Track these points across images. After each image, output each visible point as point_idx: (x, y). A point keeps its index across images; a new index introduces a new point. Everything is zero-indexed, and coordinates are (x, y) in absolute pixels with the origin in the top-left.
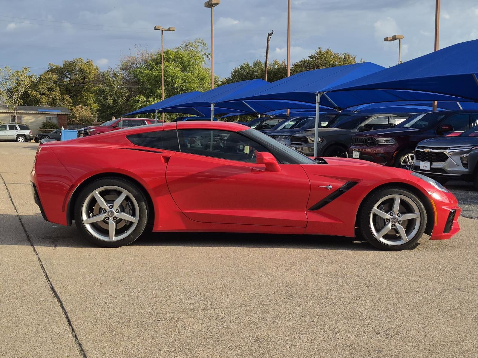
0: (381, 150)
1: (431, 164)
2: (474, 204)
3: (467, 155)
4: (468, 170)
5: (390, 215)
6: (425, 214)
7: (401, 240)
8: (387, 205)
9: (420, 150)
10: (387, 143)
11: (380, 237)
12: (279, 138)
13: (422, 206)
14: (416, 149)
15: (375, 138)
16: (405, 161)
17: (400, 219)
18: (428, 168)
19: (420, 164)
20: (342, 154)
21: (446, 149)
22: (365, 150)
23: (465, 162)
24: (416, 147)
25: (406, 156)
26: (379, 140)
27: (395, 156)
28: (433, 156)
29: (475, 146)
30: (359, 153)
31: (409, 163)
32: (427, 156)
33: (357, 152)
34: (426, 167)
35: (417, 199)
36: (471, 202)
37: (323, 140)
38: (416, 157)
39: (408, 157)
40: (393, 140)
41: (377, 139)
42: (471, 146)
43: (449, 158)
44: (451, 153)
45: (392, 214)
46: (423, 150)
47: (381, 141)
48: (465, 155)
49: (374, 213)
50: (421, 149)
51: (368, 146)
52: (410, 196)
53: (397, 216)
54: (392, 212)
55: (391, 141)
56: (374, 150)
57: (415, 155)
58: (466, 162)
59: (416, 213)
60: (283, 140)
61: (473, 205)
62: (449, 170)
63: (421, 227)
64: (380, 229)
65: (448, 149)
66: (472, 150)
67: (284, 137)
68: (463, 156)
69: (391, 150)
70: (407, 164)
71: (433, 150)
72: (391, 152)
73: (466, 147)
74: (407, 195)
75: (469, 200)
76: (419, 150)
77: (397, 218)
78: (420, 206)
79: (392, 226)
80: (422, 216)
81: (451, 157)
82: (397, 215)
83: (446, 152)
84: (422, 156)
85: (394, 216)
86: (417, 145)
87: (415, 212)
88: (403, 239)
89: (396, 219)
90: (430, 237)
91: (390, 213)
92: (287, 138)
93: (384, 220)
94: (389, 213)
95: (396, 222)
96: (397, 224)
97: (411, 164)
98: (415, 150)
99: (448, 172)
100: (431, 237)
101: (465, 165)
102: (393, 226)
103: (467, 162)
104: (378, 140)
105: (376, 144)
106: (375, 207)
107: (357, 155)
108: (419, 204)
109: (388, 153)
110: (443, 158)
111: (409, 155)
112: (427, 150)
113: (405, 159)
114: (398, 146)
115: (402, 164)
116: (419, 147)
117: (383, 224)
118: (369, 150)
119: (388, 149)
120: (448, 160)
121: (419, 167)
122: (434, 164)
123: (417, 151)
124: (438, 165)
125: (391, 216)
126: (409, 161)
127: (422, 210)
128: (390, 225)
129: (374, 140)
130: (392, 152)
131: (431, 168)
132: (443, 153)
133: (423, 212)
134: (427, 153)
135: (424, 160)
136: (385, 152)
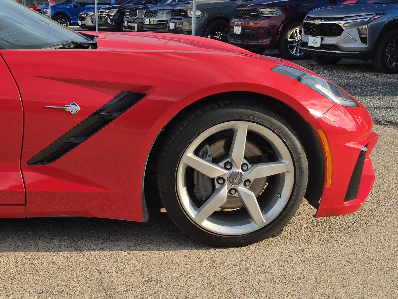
0: (265, 23)
1: (322, 39)
2: (378, 95)
3: (367, 26)
4: (366, 46)
5: (225, 168)
6: (305, 163)
7: (249, 222)
8: (221, 144)
9: (310, 22)
10: (273, 14)
11: (203, 220)
12: (161, 13)
13: (298, 144)
14: (305, 21)
15: (258, 9)
16: (292, 37)
17: (247, 176)
18: (319, 45)
19: (308, 39)
20: (225, 30)
21: (341, 19)
22: (248, 24)
23: (363, 36)
24: (305, 18)
25: (294, 31)
26: (263, 12)
27: (282, 30)
28: (324, 29)
29: (377, 15)
30: (240, 27)
31: (296, 38)
32: (317, 29)
33: (239, 27)
34: (316, 43)
35: (286, 129)
36: (373, 90)
37: (204, 14)
38: (304, 30)
39: (296, 31)
40: (280, 11)
41: (261, 10)
42: (372, 15)
43: (344, 31)
44: (347, 25)
45: (228, 167)
46: (312, 22)
47: (266, 13)
48: (364, 27)
49: (186, 166)
50: (311, 20)
51: (250, 19)
52: (272, 123)
53: (240, 171)
54: (228, 160)
55: (277, 12)
56: (258, 24)
57: (303, 29)
58: (365, 36)
59: (283, 161)
60: (164, 15)
61: (378, 97)
62: (343, 46)
63: (295, 193)
64: (204, 199)
65: (344, 19)
66: (372, 20)
67: (165, 11)
68: (362, 28)
69: (277, 23)
70: (295, 40)
71: (325, 21)
72: (276, 26)
73: (366, 16)
74: (263, 122)
75: (371, 87)
76: (308, 22)
77: (241, 174)
78: (294, 146)
79: (229, 192)
80: (297, 167)
81: (346, 30)
82: (242, 168)
83: (341, 23)
84: (311, 29)
85: (234, 169)
86: (305, 16)
87: (282, 159)
88: (253, 220)
89: (238, 178)
90: (316, 210)
91: (225, 165)
92: (169, 12)
93: (213, 179)
94: (222, 164)
95: (239, 183)
96: (241, 188)
97: (299, 40)
98: (303, 21)
99: (342, 49)
100: (317, 212)
101: (363, 40)
102: (233, 192)
103: (367, 36)
104: (261, 12)
105: (258, 16)
106: (189, 153)
107: (238, 31)
108: (292, 142)
109: (272, 27)
110: (337, 31)
111: (298, 29)
112: (318, 22)
113: (292, 34)
114: (285, 18)
115: (289, 40)
116: (308, 18)
117: (210, 188)
118: (251, 24)
119: (273, 22)
120: (343, 34)
121: (307, 43)
122: (325, 39)
123: (305, 23)
124: (330, 40)
125: (226, 172)
126: (297, 36)
127: (298, 154)
128: (225, 191)
129: (258, 12)
130: (278, 26)
131: (322, 45)
132: (337, 25)
133: (299, 159)
134: (317, 25)
135: (314, 34)
136: (269, 26)
